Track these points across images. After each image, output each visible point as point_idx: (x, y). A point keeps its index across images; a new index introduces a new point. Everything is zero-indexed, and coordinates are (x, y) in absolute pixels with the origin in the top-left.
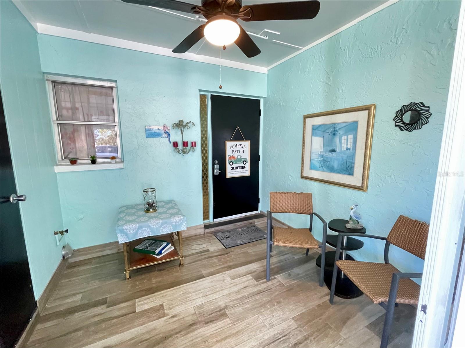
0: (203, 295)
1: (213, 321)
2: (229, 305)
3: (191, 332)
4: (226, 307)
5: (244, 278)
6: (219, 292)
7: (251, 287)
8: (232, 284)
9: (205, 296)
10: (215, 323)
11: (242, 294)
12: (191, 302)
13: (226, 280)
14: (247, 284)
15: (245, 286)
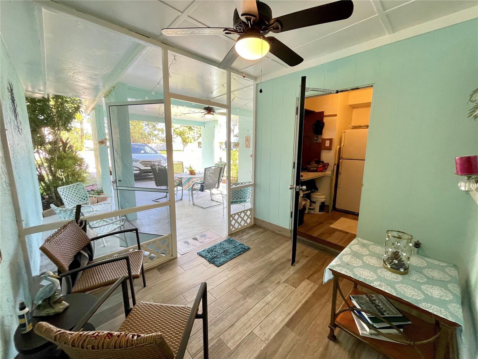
0: (270, 303)
1: (249, 287)
2: (243, 301)
3: (260, 278)
4: (245, 299)
5: (237, 341)
6: (258, 311)
7: (226, 327)
8: (249, 325)
9: (267, 304)
10: (247, 286)
11: (235, 316)
12: (276, 295)
13: (259, 329)
14: (232, 331)
15: (234, 327)
